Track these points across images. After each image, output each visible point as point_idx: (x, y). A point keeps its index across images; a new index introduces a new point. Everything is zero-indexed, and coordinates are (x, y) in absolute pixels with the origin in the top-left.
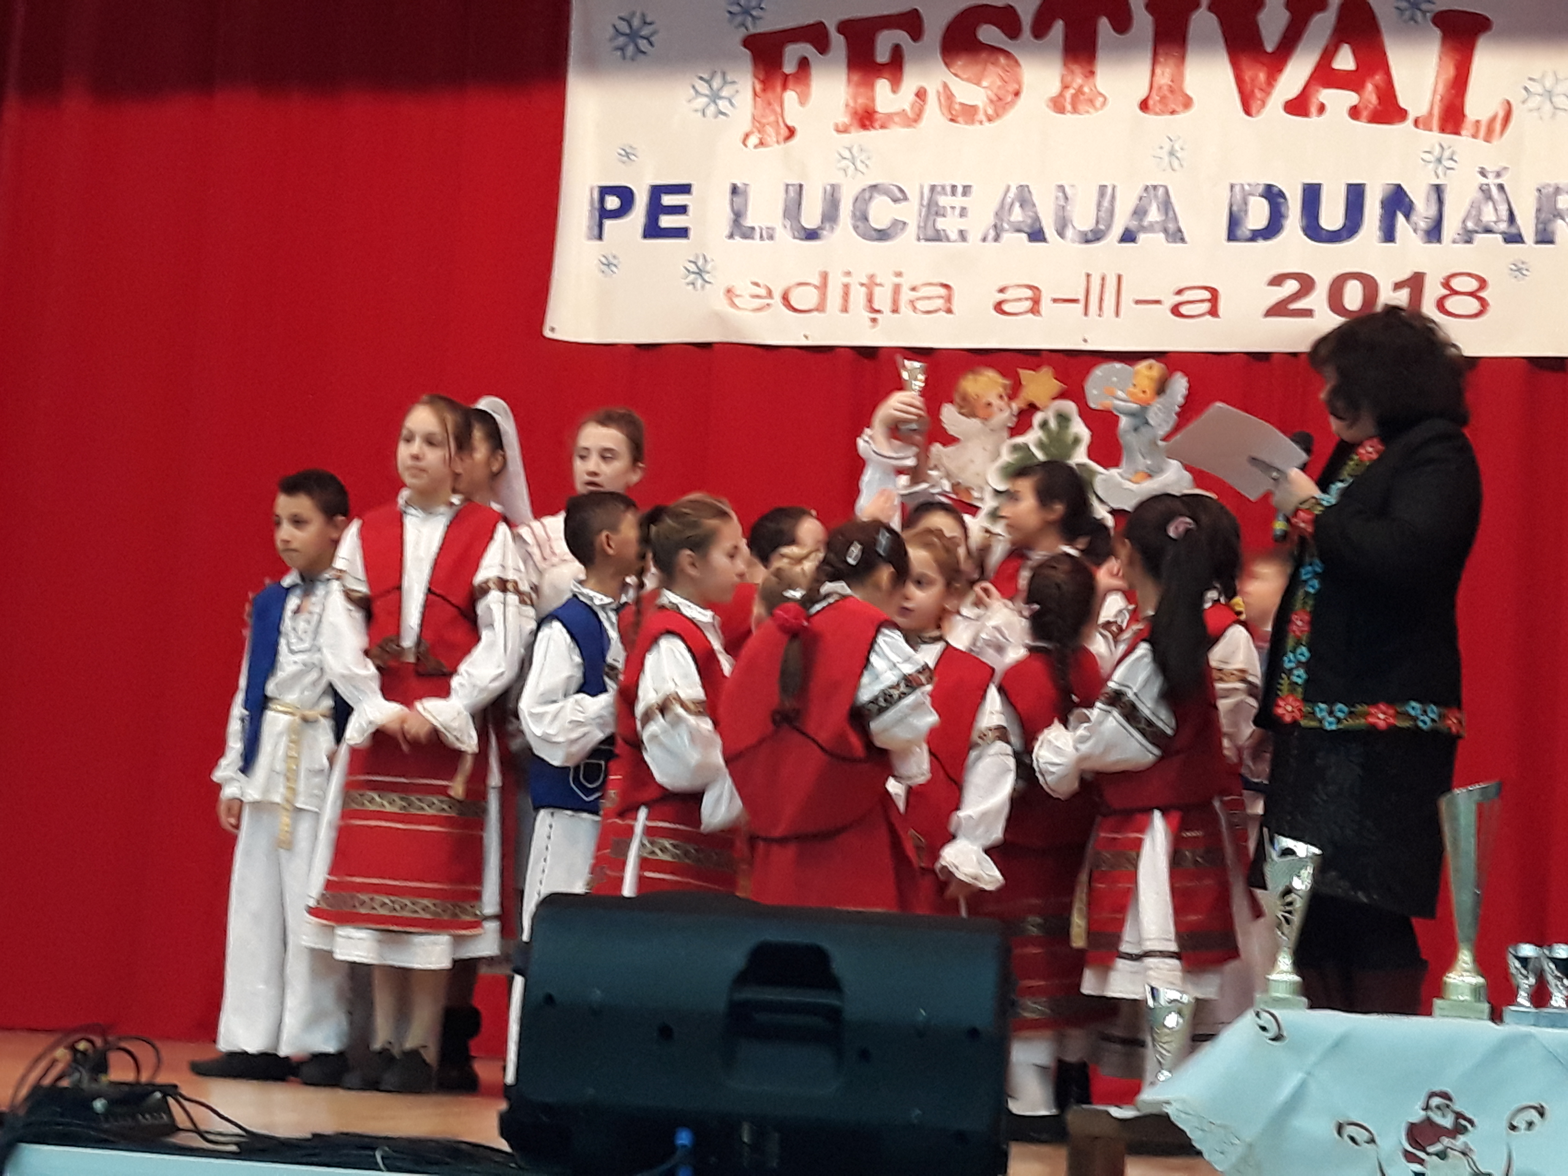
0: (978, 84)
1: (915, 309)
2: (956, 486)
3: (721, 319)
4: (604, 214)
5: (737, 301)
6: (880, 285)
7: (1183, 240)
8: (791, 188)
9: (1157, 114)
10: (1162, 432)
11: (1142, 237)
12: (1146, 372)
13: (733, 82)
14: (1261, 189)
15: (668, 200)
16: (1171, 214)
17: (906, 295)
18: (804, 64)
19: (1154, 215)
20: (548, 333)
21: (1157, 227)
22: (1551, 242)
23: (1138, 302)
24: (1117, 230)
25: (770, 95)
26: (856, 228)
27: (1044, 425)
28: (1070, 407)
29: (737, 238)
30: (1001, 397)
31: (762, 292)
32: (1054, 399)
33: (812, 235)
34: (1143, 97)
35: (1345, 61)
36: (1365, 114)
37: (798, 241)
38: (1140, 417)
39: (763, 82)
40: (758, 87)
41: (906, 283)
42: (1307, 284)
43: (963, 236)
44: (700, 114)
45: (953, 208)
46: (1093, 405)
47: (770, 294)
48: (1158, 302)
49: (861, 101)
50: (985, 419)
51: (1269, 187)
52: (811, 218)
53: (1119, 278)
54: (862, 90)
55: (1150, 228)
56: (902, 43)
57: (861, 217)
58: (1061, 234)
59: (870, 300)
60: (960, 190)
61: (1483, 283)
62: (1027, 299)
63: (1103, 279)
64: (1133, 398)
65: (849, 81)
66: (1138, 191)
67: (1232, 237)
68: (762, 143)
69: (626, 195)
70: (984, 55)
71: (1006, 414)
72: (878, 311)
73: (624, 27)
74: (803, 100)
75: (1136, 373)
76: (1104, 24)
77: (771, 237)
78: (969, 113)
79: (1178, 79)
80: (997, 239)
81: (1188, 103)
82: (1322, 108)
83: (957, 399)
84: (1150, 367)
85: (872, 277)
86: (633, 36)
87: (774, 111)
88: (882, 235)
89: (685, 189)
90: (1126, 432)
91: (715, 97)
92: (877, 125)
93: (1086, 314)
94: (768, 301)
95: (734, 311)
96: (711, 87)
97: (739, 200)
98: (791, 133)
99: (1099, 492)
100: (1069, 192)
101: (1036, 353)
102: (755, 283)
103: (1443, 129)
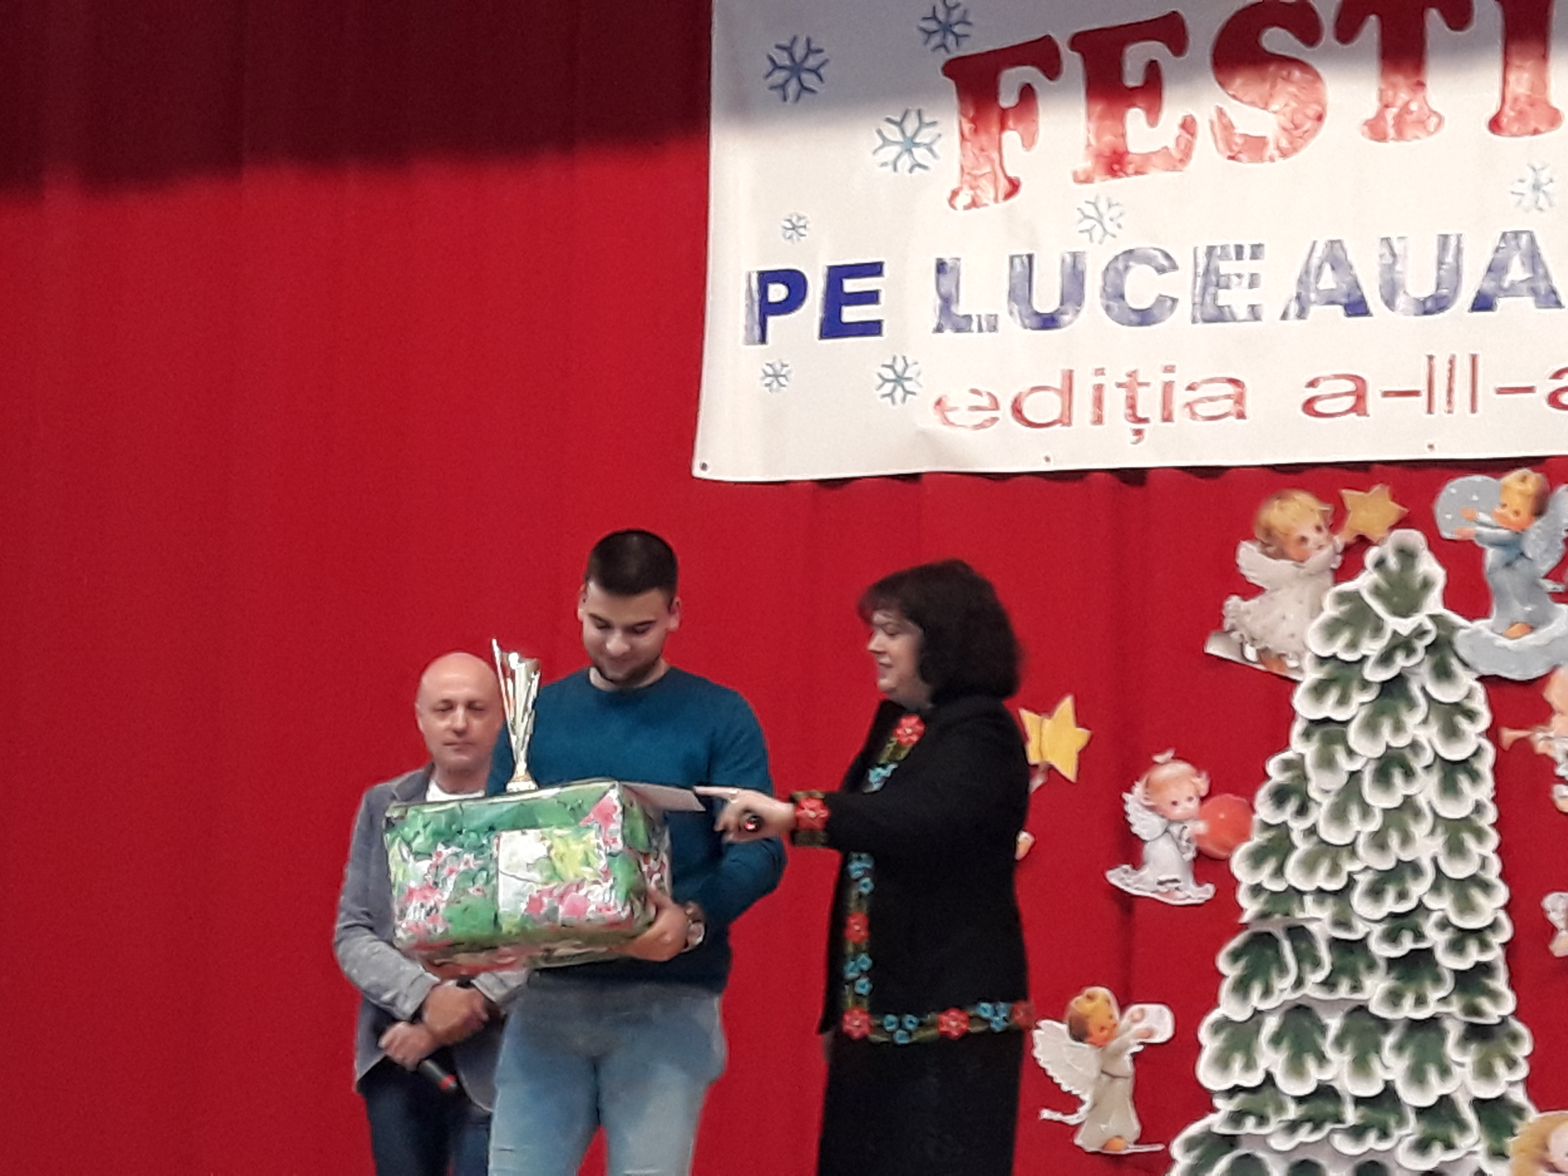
0: (1265, 107)
1: (1194, 415)
2: (1263, 653)
3: (931, 442)
4: (767, 309)
5: (951, 416)
6: (1147, 384)
7: (1558, 304)
8: (1017, 261)
9: (1513, 135)
10: (1546, 567)
11: (1502, 302)
12: (1520, 487)
13: (934, 123)
15: (851, 286)
16: (1541, 271)
17: (1180, 397)
18: (1027, 94)
19: (1517, 272)
20: (697, 472)
21: (1521, 288)
23: (1501, 391)
24: (1467, 296)
25: (984, 139)
26: (1108, 309)
27: (1380, 564)
28: (1415, 538)
29: (948, 333)
30: (1319, 529)
31: (985, 401)
32: (1393, 528)
33: (1048, 322)
34: (1493, 112)
37: (1029, 332)
39: (973, 121)
40: (967, 127)
41: (1181, 381)
43: (1254, 313)
44: (890, 168)
45: (1239, 276)
46: (1446, 535)
47: (996, 406)
48: (1530, 390)
49: (1108, 138)
50: (1301, 560)
52: (1046, 299)
53: (1474, 359)
54: (1108, 123)
55: (1512, 291)
56: (1157, 60)
57: (1114, 293)
58: (1390, 303)
59: (1132, 407)
60: (1247, 252)
62: (1347, 394)
63: (1451, 362)
64: (1504, 523)
65: (1090, 112)
66: (1494, 240)
68: (974, 204)
69: (795, 282)
70: (1272, 68)
71: (1326, 552)
72: (1145, 420)
73: (783, 59)
74: (1029, 142)
75: (1506, 487)
76: (1433, 21)
77: (994, 328)
78: (1255, 147)
79: (1540, 87)
80: (1302, 314)
81: (1554, 118)
83: (1259, 534)
84: (1524, 479)
85: (1133, 375)
86: (796, 69)
87: (991, 160)
88: (1144, 318)
89: (874, 269)
90: (1494, 569)
91: (910, 144)
92: (1130, 169)
93: (1430, 411)
94: (994, 414)
95: (947, 429)
96: (903, 132)
97: (947, 283)
98: (1014, 187)
99: (1463, 652)
100: (1398, 247)
101: (1364, 467)
102: (975, 392)
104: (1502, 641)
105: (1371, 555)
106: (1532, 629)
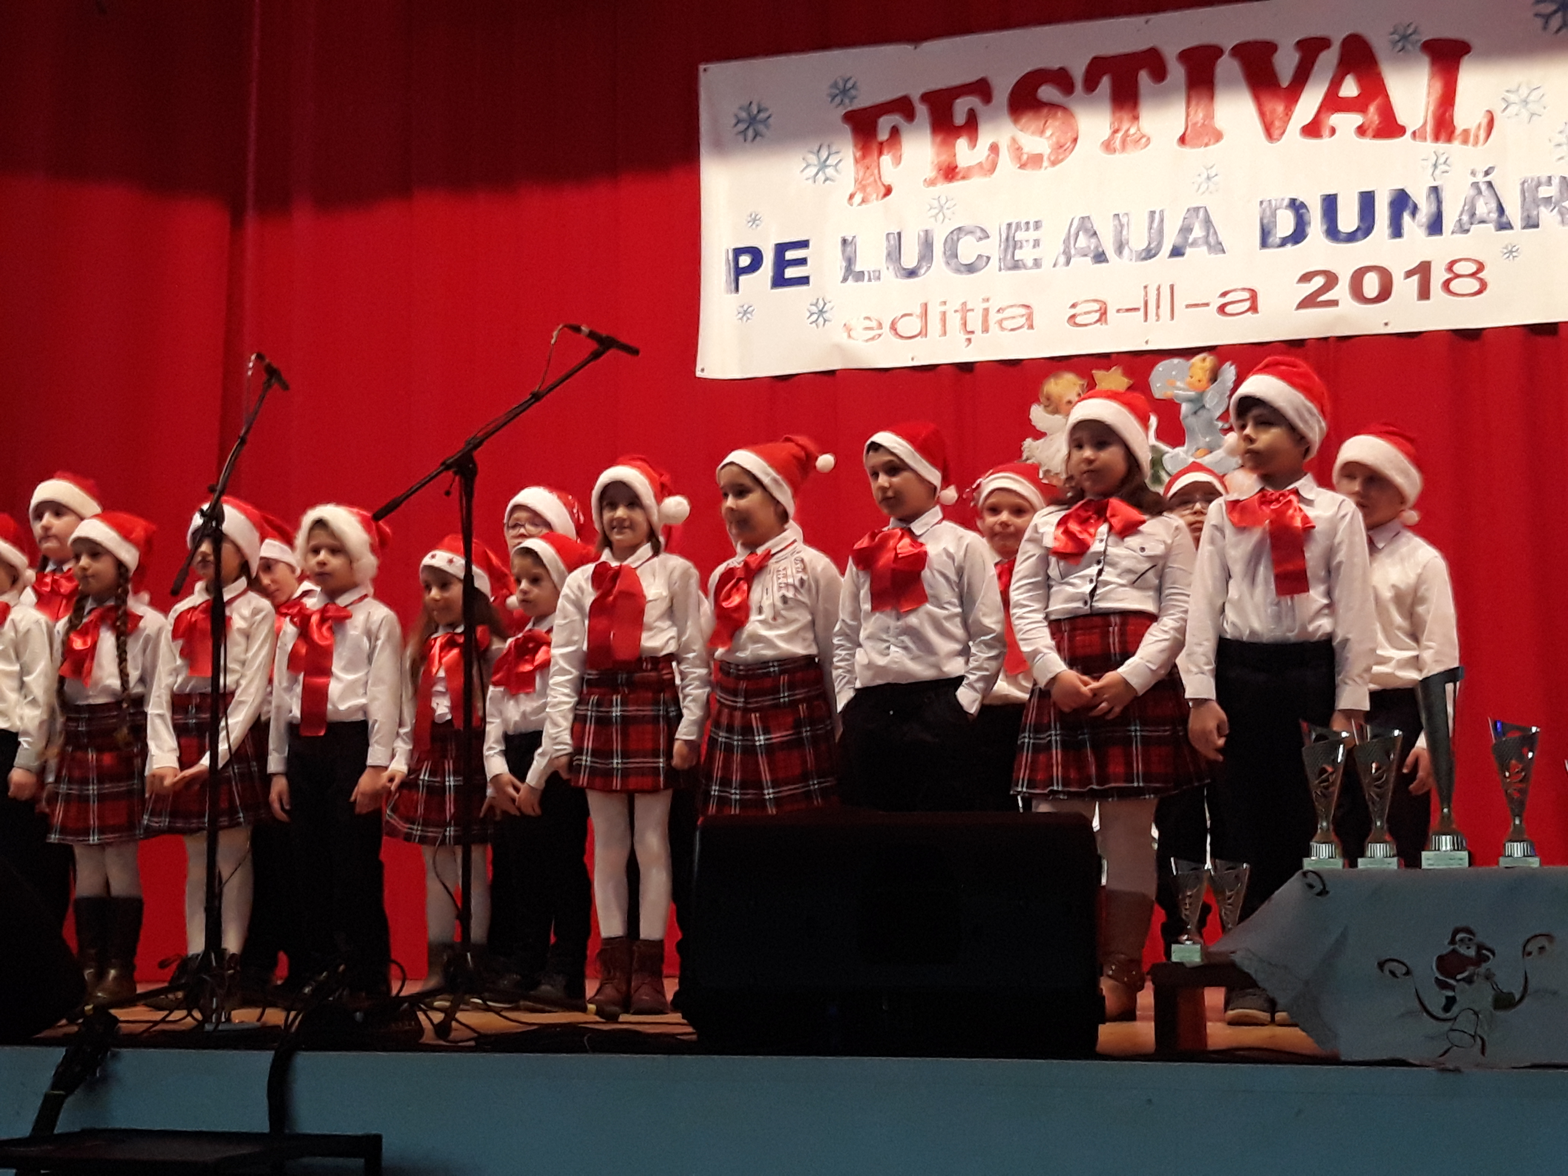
0: (1042, 134)
1: (1003, 329)
3: (842, 350)
4: (739, 271)
5: (852, 333)
6: (972, 310)
7: (1223, 251)
8: (891, 237)
9: (1192, 147)
11: (1188, 251)
12: (1200, 364)
13: (837, 153)
14: (1286, 202)
15: (790, 255)
16: (1212, 231)
17: (994, 317)
18: (895, 132)
19: (1198, 232)
20: (699, 374)
21: (1200, 242)
22: (1537, 226)
23: (1188, 306)
24: (1167, 248)
25: (869, 161)
26: (948, 263)
29: (851, 282)
31: (874, 324)
33: (912, 273)
34: (1181, 133)
35: (1350, 89)
36: (1370, 132)
37: (899, 280)
39: (861, 149)
40: (859, 154)
41: (993, 308)
42: (1331, 279)
43: (1037, 263)
44: (811, 181)
45: (1027, 241)
46: (1157, 396)
47: (880, 326)
48: (1207, 304)
49: (943, 157)
51: (1293, 202)
52: (910, 260)
53: (1172, 287)
54: (944, 149)
55: (1194, 244)
56: (974, 108)
57: (952, 254)
58: (1120, 254)
59: (965, 324)
60: (1031, 225)
61: (1481, 267)
62: (1096, 311)
63: (1158, 289)
64: (1191, 386)
65: (933, 142)
66: (1183, 213)
67: (1264, 243)
68: (863, 201)
69: (756, 255)
70: (1045, 111)
72: (972, 332)
73: (743, 115)
74: (898, 161)
75: (1193, 365)
76: (1144, 77)
77: (879, 278)
78: (1036, 160)
79: (1210, 116)
80: (1068, 263)
81: (1218, 136)
82: (1333, 131)
83: (1042, 399)
85: (964, 304)
86: (752, 120)
87: (873, 174)
88: (971, 268)
89: (804, 244)
91: (823, 166)
92: (961, 175)
93: (1146, 320)
94: (879, 332)
95: (851, 341)
96: (819, 158)
97: (849, 250)
98: (888, 191)
99: (1168, 467)
100: (1124, 220)
101: (1106, 356)
102: (867, 318)
103: (1437, 138)
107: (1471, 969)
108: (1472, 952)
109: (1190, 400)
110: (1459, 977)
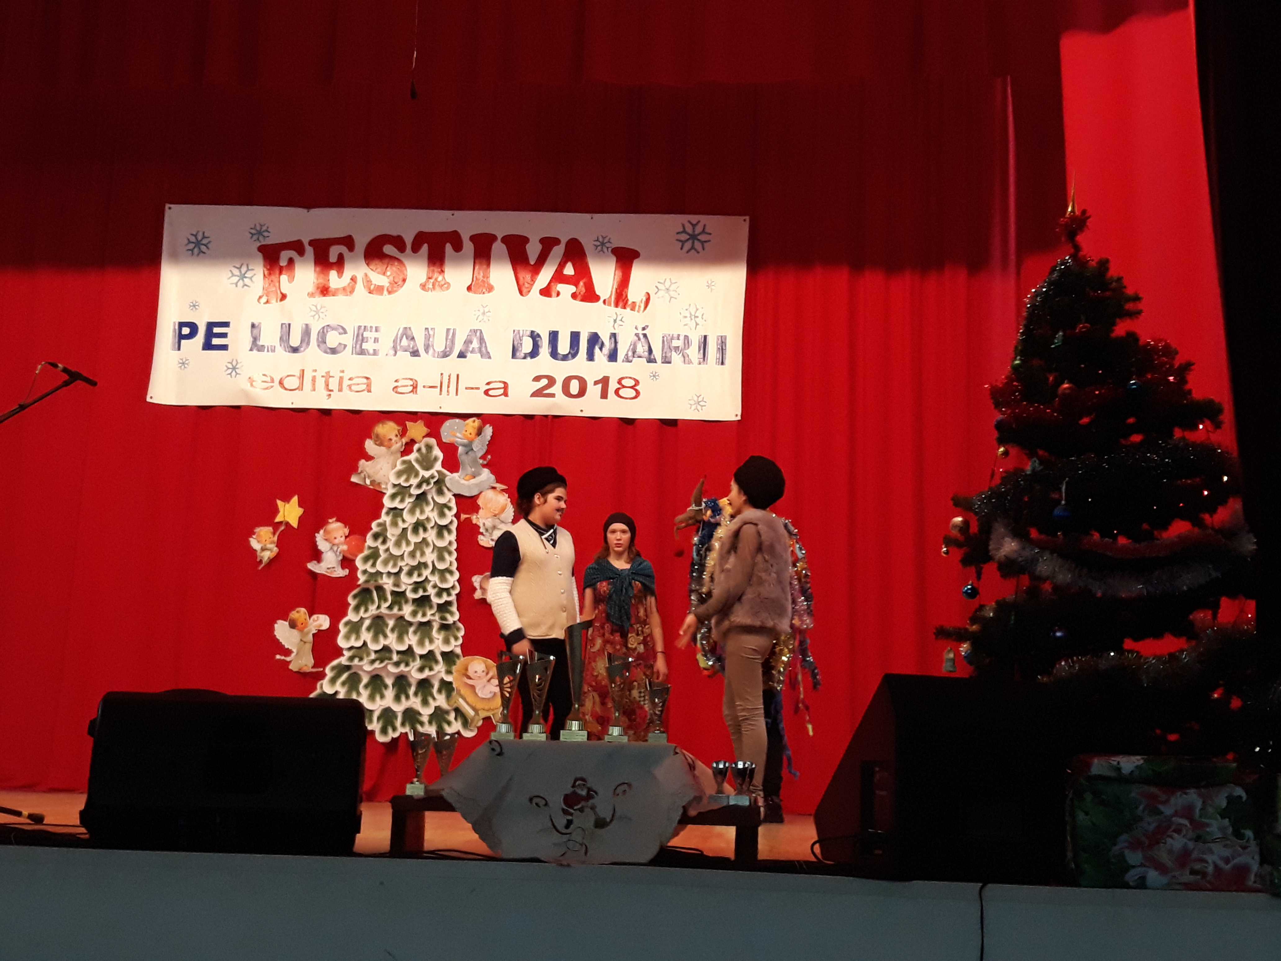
0: (384, 274)
1: (351, 390)
2: (373, 482)
3: (246, 393)
4: (181, 337)
5: (254, 383)
6: (333, 377)
7: (490, 358)
8: (284, 326)
9: (475, 293)
10: (480, 454)
11: (468, 355)
12: (472, 424)
13: (252, 270)
14: (529, 333)
15: (216, 330)
16: (484, 345)
17: (346, 383)
18: (291, 261)
19: (475, 344)
20: (148, 400)
21: (477, 350)
22: (670, 363)
23: (466, 388)
24: (456, 352)
25: (273, 277)
26: (319, 346)
27: (419, 450)
28: (433, 441)
29: (255, 352)
30: (397, 436)
31: (269, 379)
32: (424, 437)
33: (295, 350)
34: (469, 284)
35: (569, 270)
36: (579, 297)
37: (288, 353)
38: (469, 447)
39: (268, 270)
40: (266, 273)
41: (346, 376)
42: (552, 381)
43: (375, 353)
44: (234, 285)
45: (371, 338)
46: (444, 440)
47: (272, 381)
48: (478, 388)
49: (321, 281)
50: (389, 447)
51: (532, 332)
52: (295, 341)
53: (458, 376)
54: (322, 276)
55: (473, 351)
56: (343, 252)
57: (322, 341)
58: (427, 352)
59: (327, 385)
60: (374, 329)
61: (637, 382)
62: (411, 386)
63: (449, 376)
64: (465, 437)
65: (315, 271)
66: (467, 332)
67: (514, 356)
68: (267, 302)
69: (193, 328)
70: (387, 261)
71: (399, 444)
73: (193, 239)
74: (291, 279)
76: (448, 248)
77: (273, 351)
78: (379, 290)
79: (487, 276)
80: (395, 354)
81: (490, 289)
82: (558, 294)
84: (474, 421)
85: (328, 373)
86: (198, 244)
87: (275, 286)
88: (334, 351)
89: (226, 324)
91: (243, 277)
92: (331, 294)
93: (441, 394)
94: (272, 384)
95: (251, 389)
96: (240, 272)
97: (255, 331)
98: (284, 297)
99: (448, 485)
100: (431, 333)
101: (415, 414)
102: (264, 375)
103: (617, 305)
104: (463, 482)
105: (416, 447)
106: (474, 477)
107: (583, 803)
108: (584, 793)
109: (464, 445)
110: (575, 808)
